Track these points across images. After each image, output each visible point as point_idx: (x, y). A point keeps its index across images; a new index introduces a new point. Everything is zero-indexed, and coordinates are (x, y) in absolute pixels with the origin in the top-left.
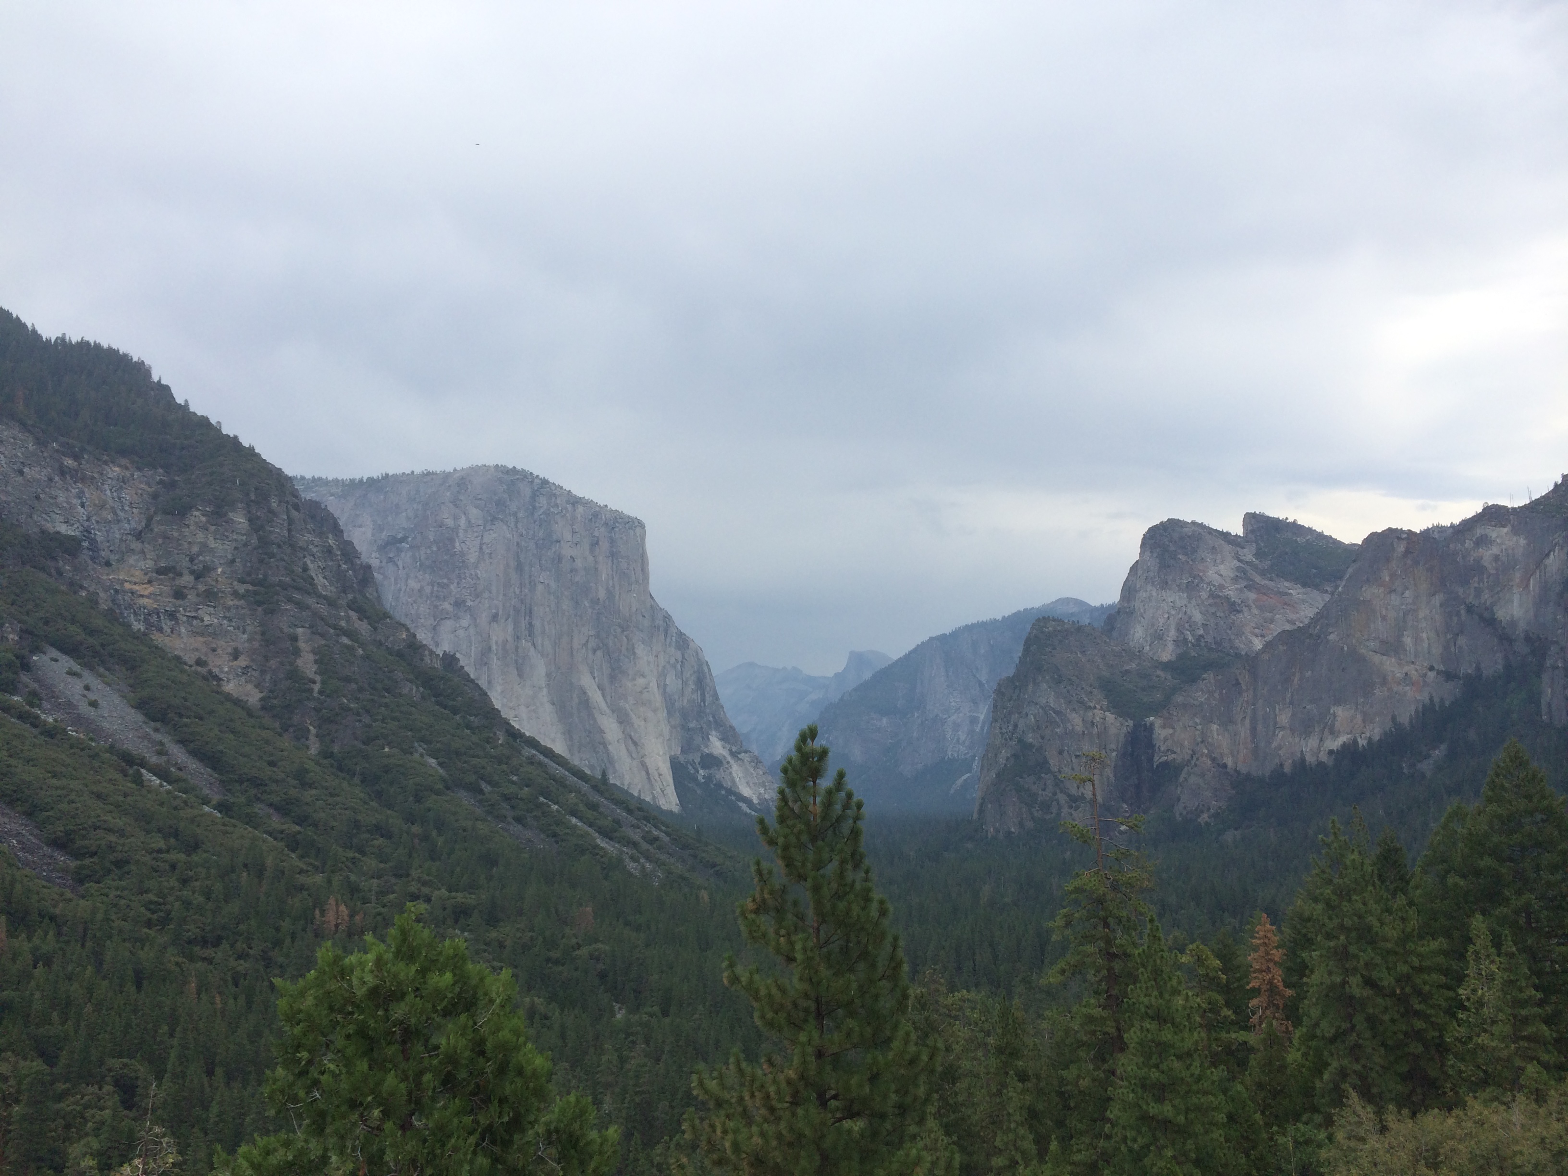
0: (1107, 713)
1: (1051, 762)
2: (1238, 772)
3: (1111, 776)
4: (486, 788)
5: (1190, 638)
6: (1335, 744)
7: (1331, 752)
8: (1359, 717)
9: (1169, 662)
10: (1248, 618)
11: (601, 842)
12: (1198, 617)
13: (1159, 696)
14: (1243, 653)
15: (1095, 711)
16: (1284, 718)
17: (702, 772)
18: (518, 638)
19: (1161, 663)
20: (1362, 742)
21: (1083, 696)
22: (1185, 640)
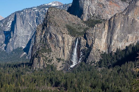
0: (68, 35)
1: (52, 48)
2: (103, 52)
3: (69, 53)
5: (92, 14)
6: (128, 44)
7: (127, 47)
8: (135, 37)
9: (85, 21)
12: (94, 9)
13: (82, 30)
14: (105, 19)
15: (65, 34)
16: (115, 37)
19: (84, 21)
20: (135, 44)
21: (62, 30)
22: (90, 15)
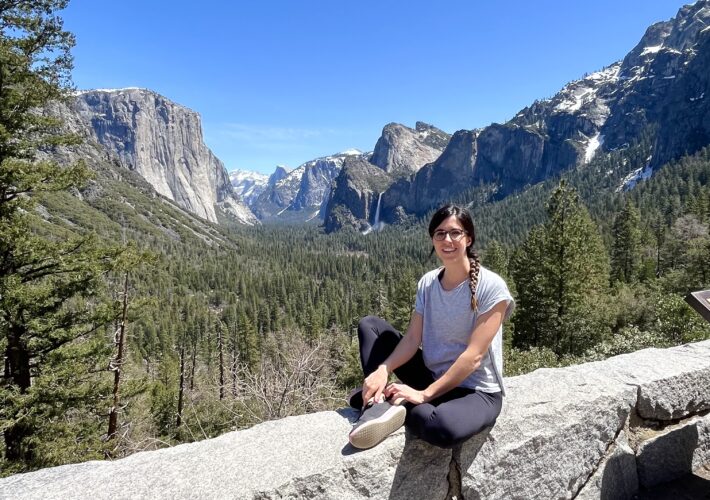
0: (369, 190)
4: (151, 214)
5: (397, 165)
9: (390, 173)
10: (416, 158)
11: (195, 233)
13: (386, 185)
14: (414, 171)
15: (365, 189)
17: (225, 210)
18: (151, 157)
21: (362, 184)
